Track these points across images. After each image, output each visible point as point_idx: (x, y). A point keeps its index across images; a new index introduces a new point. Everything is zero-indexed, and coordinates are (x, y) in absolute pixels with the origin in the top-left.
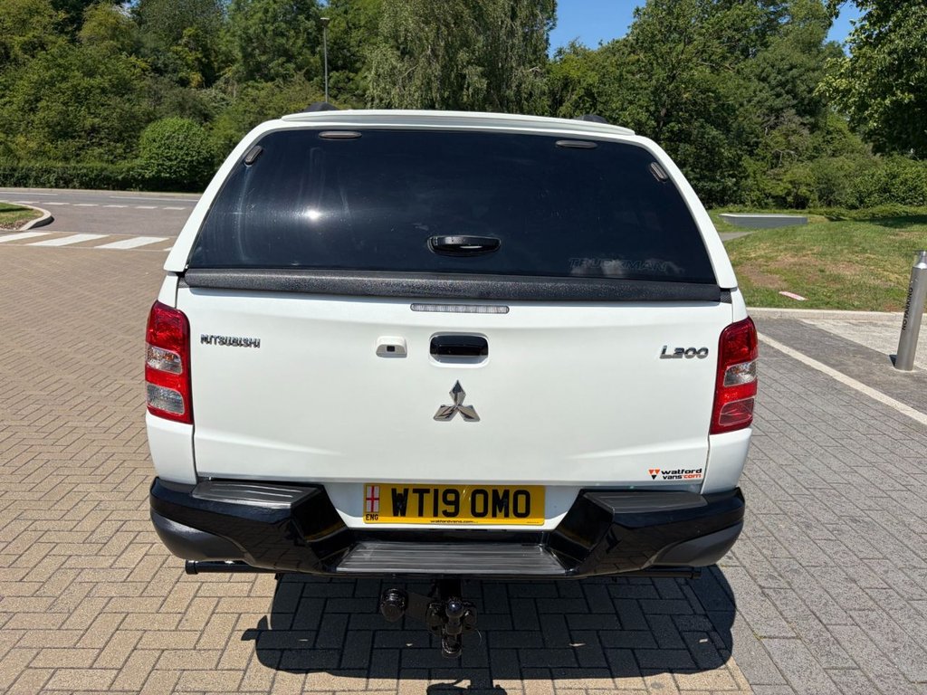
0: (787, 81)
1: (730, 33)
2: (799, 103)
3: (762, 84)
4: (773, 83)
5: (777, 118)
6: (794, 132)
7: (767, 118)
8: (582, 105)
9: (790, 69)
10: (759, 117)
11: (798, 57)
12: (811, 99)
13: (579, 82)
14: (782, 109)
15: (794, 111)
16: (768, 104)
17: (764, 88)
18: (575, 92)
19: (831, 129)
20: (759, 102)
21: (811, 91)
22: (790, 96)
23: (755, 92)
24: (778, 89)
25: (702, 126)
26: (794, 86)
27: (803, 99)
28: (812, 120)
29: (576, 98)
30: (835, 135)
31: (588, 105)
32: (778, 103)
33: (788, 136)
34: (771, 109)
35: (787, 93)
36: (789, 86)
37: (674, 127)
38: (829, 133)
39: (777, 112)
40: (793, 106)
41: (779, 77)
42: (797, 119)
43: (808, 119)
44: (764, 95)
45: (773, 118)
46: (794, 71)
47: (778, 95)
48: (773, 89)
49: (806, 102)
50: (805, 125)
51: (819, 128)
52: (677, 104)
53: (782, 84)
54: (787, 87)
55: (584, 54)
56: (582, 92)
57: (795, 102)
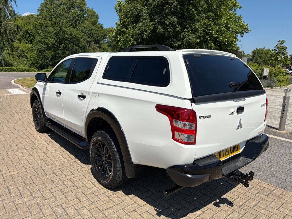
0: (91, 33)
1: (77, 18)
2: (95, 40)
3: (84, 34)
4: (87, 34)
5: (90, 44)
6: (95, 48)
7: (87, 44)
8: (25, 36)
9: (91, 30)
10: (84, 43)
11: (92, 27)
12: (98, 39)
13: (23, 28)
14: (90, 42)
15: (94, 42)
16: (86, 40)
17: (84, 35)
18: (22, 31)
19: (104, 48)
20: (84, 39)
21: (97, 37)
22: (92, 38)
23: (82, 36)
24: (89, 35)
25: (73, 46)
26: (93, 35)
27: (96, 39)
28: (99, 45)
29: (22, 33)
30: (105, 50)
31: (27, 36)
32: (89, 40)
33: (93, 49)
34: (88, 42)
35: (91, 37)
36: (92, 35)
37: (64, 45)
38: (103, 49)
39: (89, 42)
40: (93, 41)
41: (89, 32)
42: (95, 45)
43: (97, 45)
44: (85, 37)
45: (89, 44)
46: (92, 31)
47: (89, 38)
48: (87, 36)
49: (96, 40)
50: (97, 46)
51: (101, 48)
52: (63, 38)
53: (90, 34)
54: (91, 35)
55: (22, 18)
56: (24, 32)
57: (94, 40)
